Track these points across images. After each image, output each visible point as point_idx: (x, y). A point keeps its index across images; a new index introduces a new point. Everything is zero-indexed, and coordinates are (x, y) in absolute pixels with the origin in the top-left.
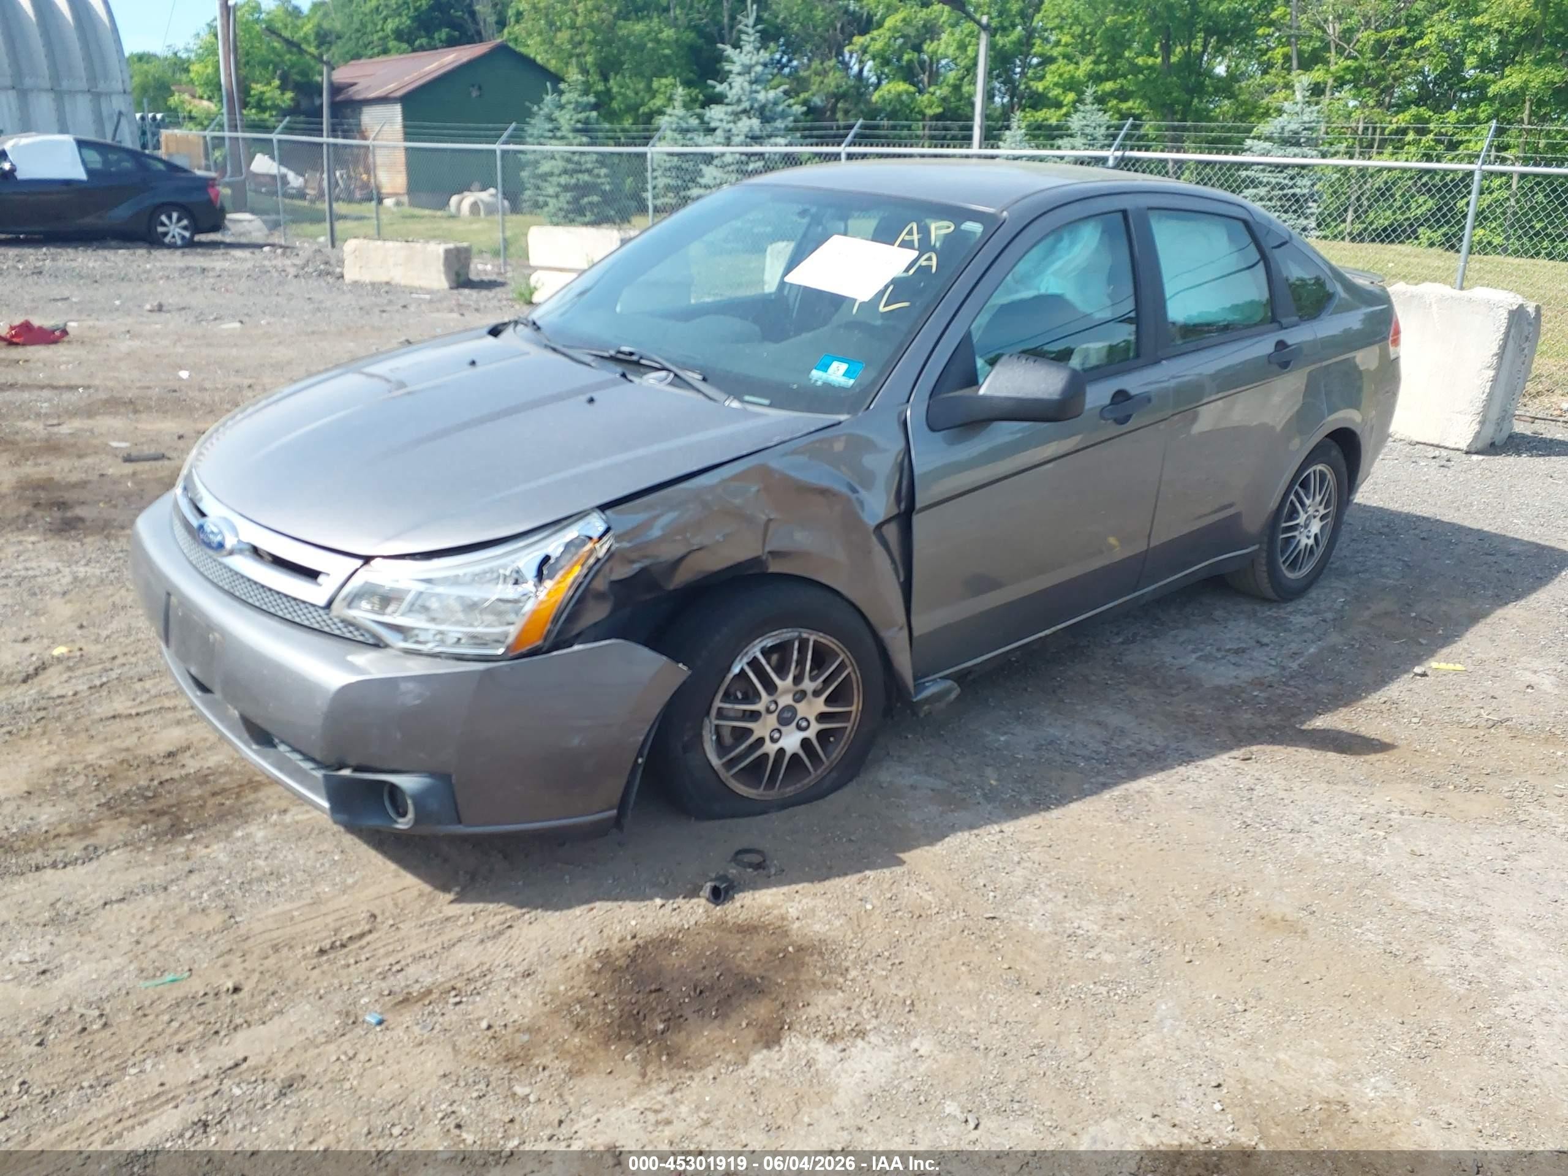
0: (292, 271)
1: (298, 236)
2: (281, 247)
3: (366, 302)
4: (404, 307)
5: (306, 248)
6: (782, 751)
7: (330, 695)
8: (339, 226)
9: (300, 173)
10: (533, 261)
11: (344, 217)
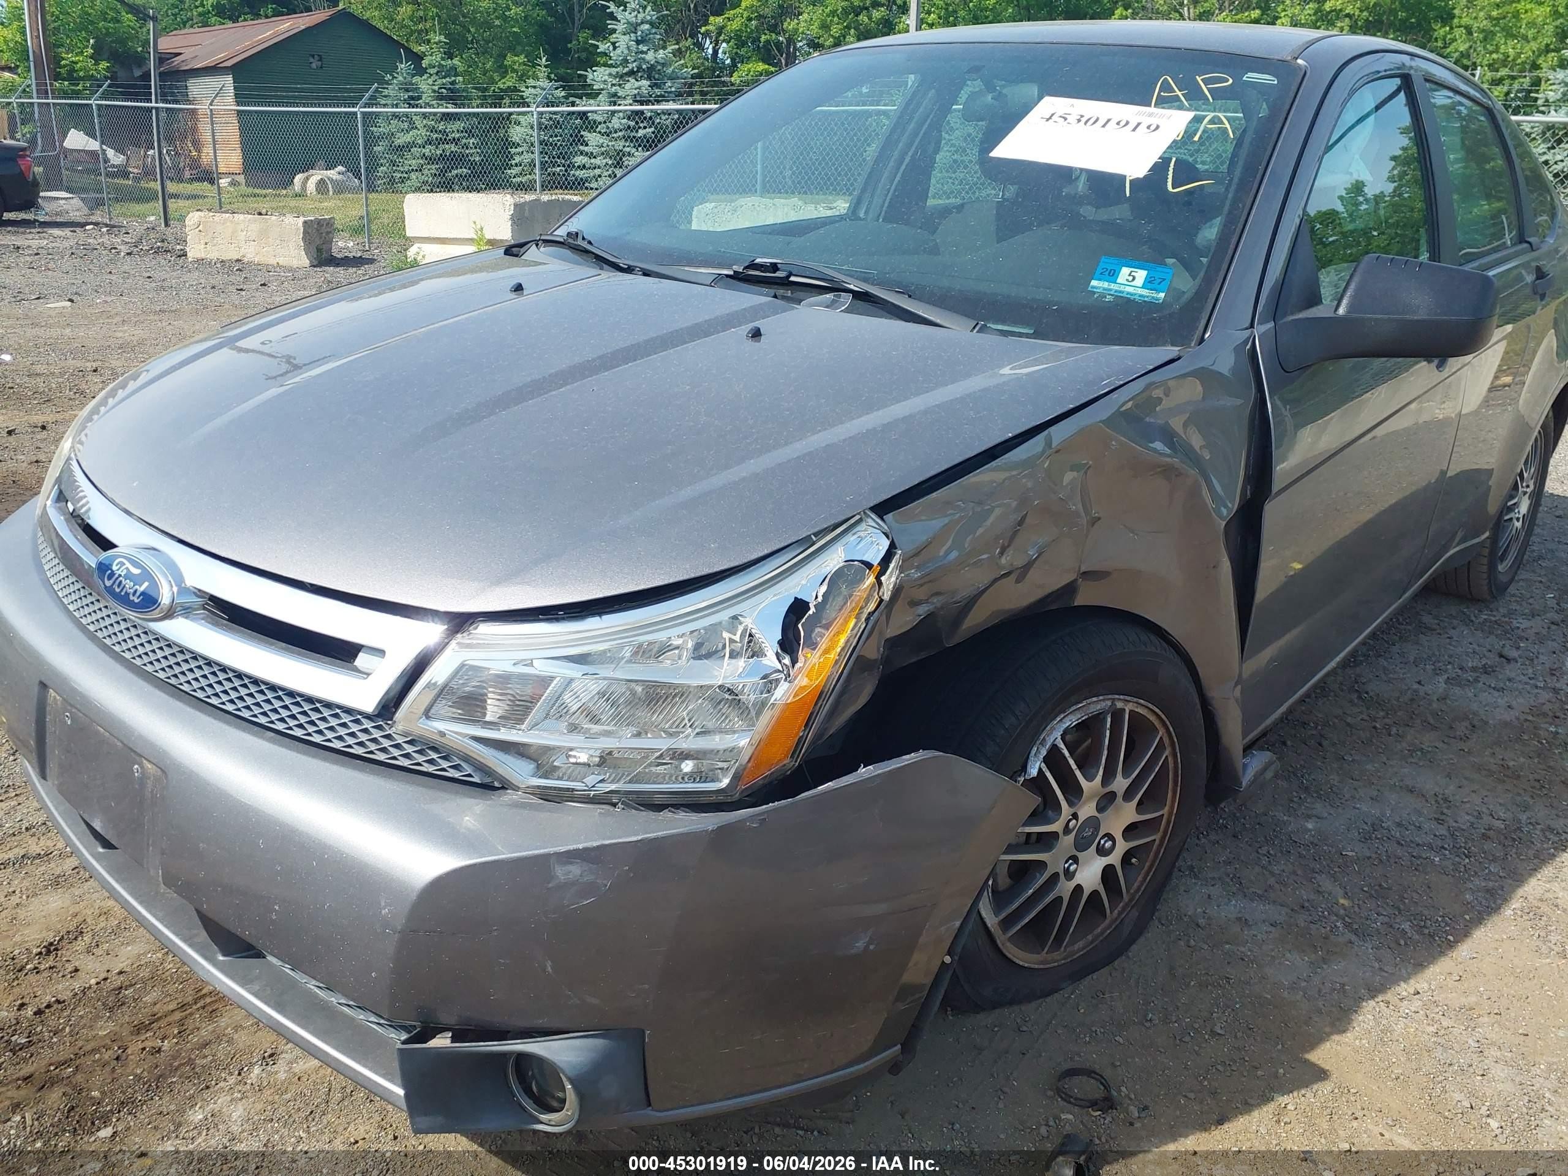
0: (124, 249)
1: (124, 215)
2: (107, 225)
3: (217, 280)
4: (264, 285)
5: (137, 228)
6: (1079, 888)
7: (414, 896)
8: (172, 204)
9: (120, 150)
10: (409, 233)
11: (176, 196)
